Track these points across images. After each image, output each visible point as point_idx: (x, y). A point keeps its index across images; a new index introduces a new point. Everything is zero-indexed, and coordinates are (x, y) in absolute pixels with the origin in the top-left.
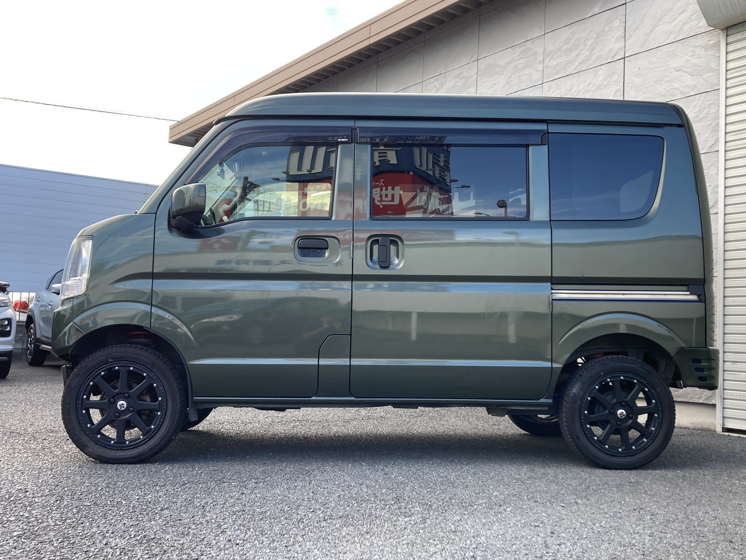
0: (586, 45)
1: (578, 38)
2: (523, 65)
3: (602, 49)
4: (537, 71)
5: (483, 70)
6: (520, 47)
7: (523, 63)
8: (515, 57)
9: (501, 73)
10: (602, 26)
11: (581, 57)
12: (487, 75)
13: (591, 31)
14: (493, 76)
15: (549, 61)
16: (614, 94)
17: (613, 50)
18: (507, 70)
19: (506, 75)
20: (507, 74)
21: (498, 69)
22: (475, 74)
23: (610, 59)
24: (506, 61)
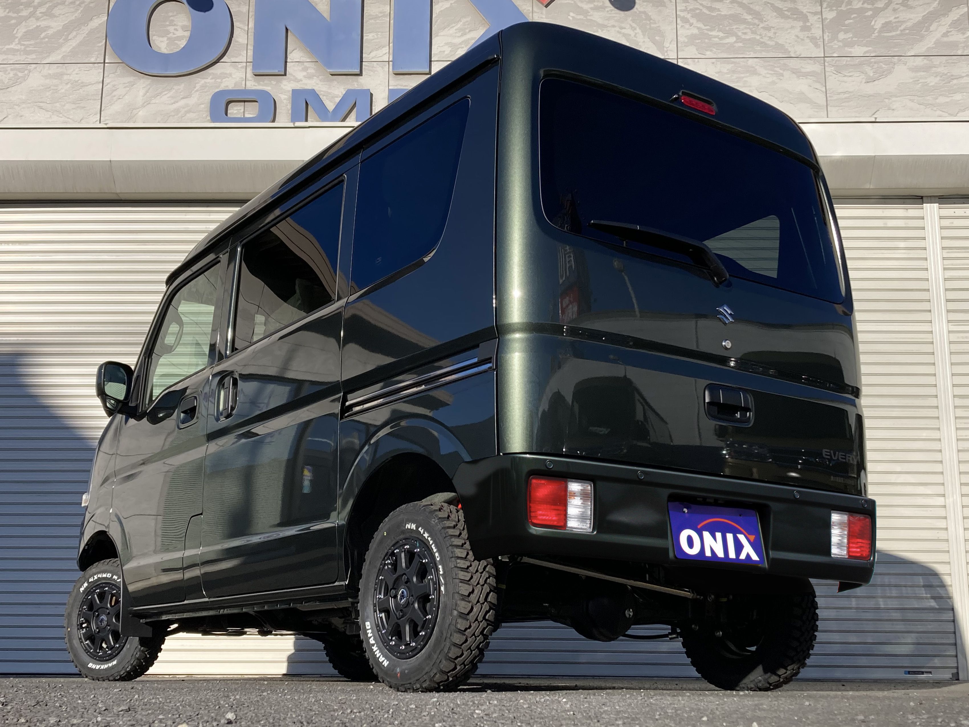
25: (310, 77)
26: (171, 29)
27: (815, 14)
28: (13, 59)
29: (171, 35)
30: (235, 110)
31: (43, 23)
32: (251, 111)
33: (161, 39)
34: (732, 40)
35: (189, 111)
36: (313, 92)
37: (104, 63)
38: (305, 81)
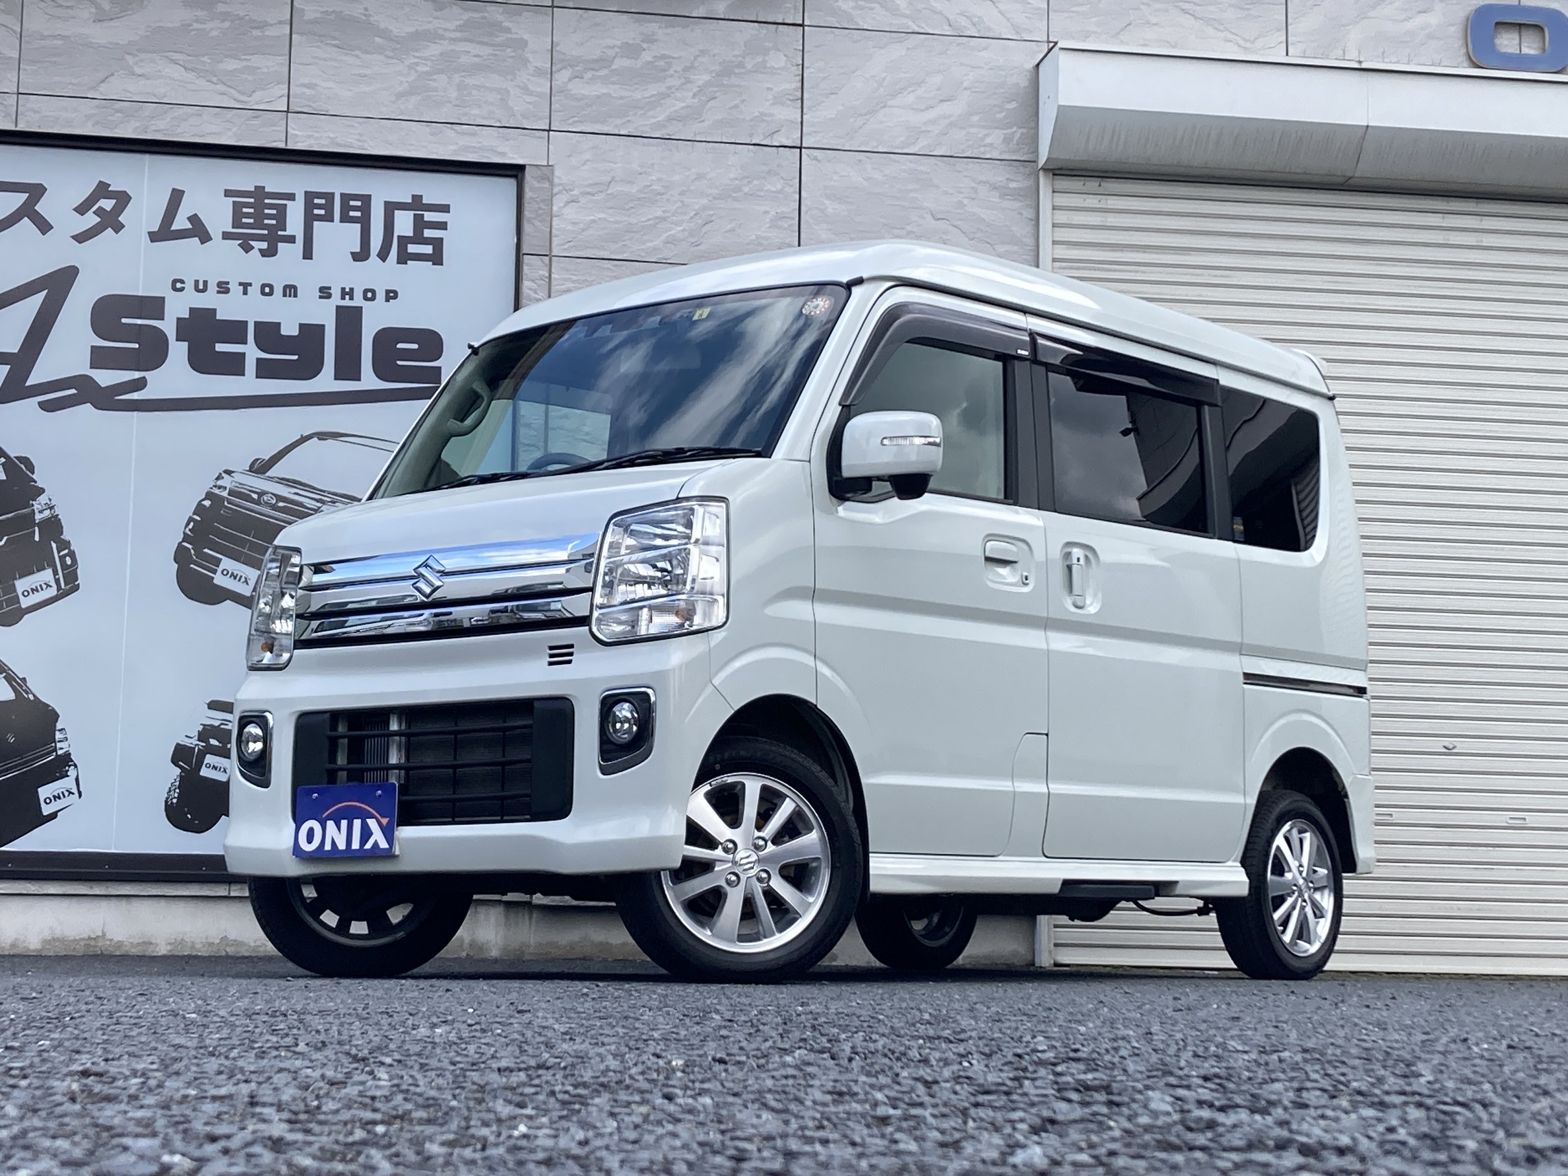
0: (688, 81)
1: (663, 57)
2: (477, 60)
3: (736, 106)
4: (525, 89)
5: (315, 22)
6: (463, 8)
7: (478, 56)
8: (445, 30)
9: (391, 54)
10: (736, 53)
11: (675, 105)
12: (334, 42)
13: (703, 52)
14: (357, 53)
15: (570, 80)
16: (771, 221)
17: (769, 119)
18: (416, 54)
19: (410, 67)
20: (417, 64)
21: (377, 40)
22: (280, 22)
23: (762, 137)
24: (413, 29)
30: (1505, 39)
32: (1531, 43)
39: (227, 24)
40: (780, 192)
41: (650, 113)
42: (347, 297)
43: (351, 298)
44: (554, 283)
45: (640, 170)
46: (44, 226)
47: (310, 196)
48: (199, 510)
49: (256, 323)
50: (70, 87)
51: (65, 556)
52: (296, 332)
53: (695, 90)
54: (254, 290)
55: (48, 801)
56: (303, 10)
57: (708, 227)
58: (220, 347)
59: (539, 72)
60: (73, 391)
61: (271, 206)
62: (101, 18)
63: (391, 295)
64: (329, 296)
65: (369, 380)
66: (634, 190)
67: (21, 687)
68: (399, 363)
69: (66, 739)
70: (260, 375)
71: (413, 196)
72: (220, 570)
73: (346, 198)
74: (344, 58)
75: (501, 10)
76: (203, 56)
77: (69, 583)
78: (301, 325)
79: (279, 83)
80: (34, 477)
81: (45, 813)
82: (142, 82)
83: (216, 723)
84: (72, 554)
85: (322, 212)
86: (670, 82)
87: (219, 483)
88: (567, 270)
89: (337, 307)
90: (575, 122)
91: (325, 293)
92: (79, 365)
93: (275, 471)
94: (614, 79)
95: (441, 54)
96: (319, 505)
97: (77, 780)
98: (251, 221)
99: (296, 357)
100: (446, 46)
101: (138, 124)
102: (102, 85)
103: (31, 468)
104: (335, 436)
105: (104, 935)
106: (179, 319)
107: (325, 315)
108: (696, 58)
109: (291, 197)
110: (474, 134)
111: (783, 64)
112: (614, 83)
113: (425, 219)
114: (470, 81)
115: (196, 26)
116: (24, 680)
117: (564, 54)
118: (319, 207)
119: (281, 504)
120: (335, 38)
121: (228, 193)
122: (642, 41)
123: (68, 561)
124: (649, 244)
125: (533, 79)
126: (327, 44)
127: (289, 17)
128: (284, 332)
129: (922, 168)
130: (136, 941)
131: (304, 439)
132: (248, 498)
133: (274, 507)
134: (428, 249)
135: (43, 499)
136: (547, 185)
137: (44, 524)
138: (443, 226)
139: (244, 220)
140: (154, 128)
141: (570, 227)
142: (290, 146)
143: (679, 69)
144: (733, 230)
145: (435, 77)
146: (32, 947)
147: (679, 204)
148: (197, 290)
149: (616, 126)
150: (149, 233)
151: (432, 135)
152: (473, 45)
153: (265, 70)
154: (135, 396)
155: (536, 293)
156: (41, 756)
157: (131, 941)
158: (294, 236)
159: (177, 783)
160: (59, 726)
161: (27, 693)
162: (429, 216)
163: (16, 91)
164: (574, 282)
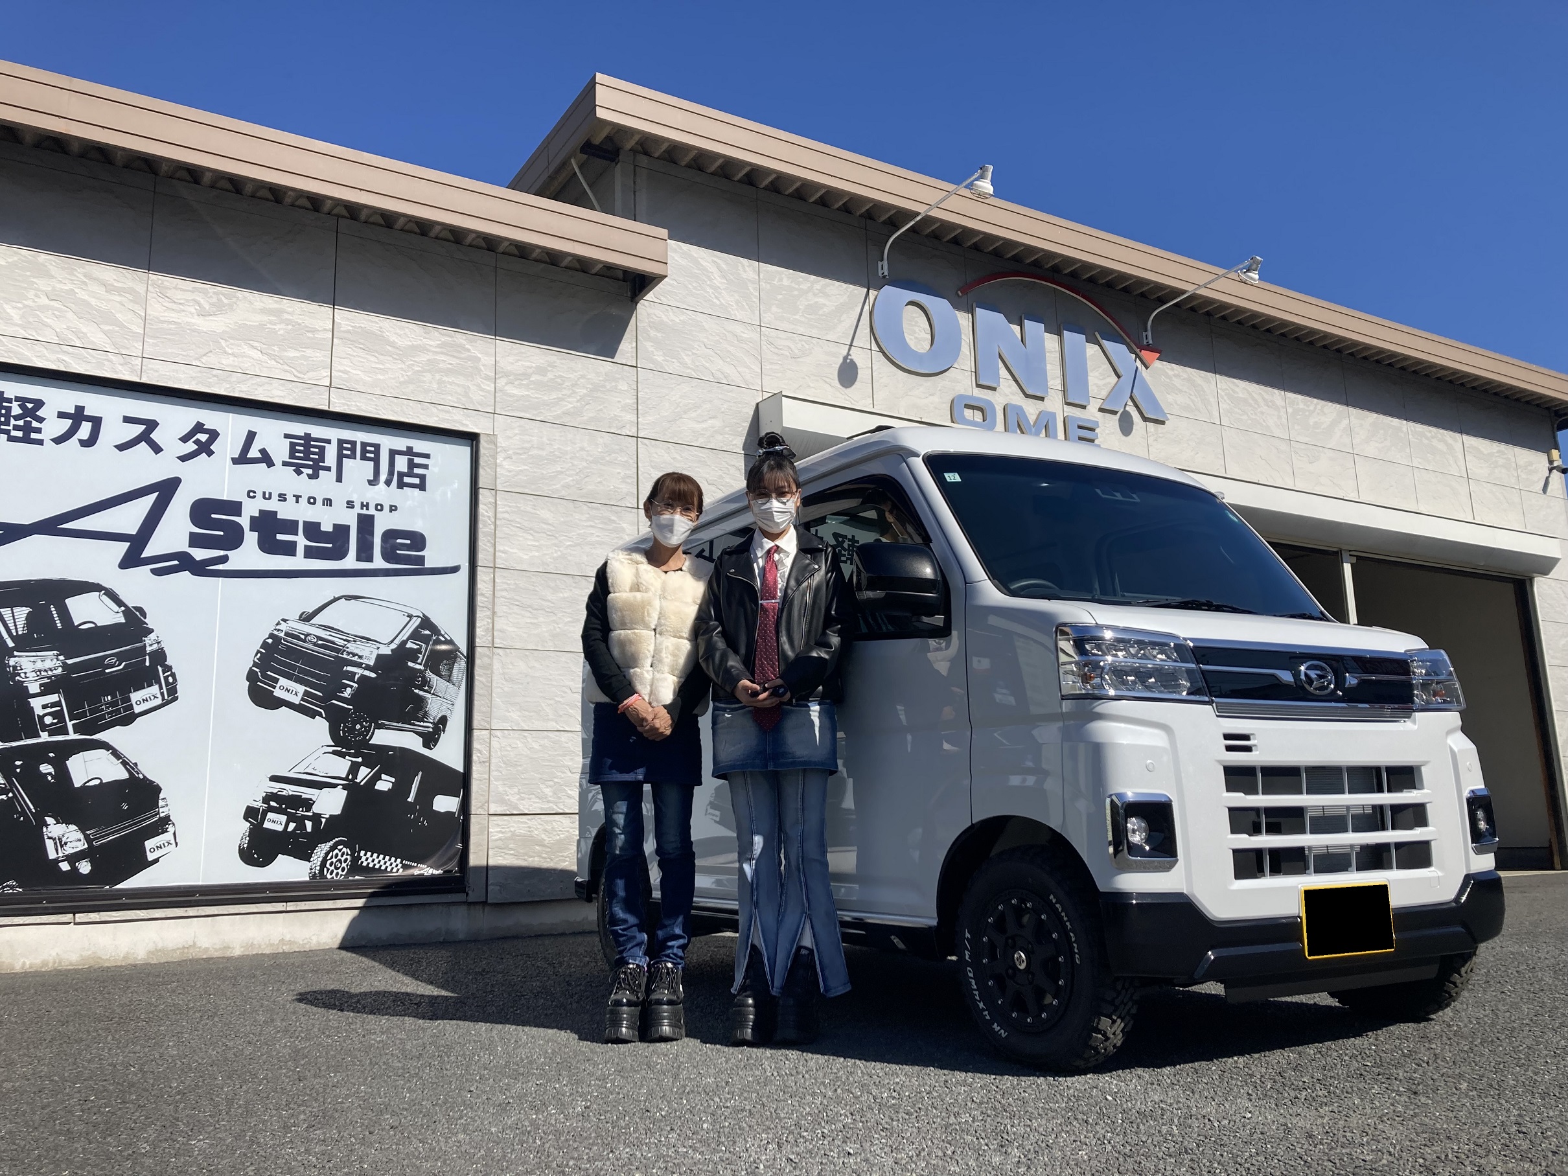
25: (1013, 394)
26: (917, 329)
27: (1283, 407)
28: (801, 330)
29: (916, 335)
30: (968, 413)
31: (821, 300)
32: (978, 416)
33: (911, 337)
34: (1245, 417)
35: (936, 408)
36: (1020, 408)
37: (871, 350)
38: (1012, 397)
39: (290, 327)
40: (626, 462)
41: (552, 409)
42: (365, 508)
43: (367, 509)
44: (498, 507)
45: (548, 442)
46: (157, 449)
47: (341, 442)
48: (265, 645)
49: (305, 523)
50: (181, 356)
51: (168, 676)
52: (331, 530)
53: (579, 398)
54: (303, 501)
55: (152, 850)
56: (340, 323)
57: (587, 479)
58: (280, 537)
59: (487, 378)
60: (176, 562)
61: (315, 447)
62: (202, 314)
63: (393, 508)
64: (353, 507)
65: (379, 563)
66: (544, 453)
67: (133, 769)
68: (398, 552)
69: (167, 805)
70: (306, 557)
71: (408, 447)
72: (278, 686)
73: (364, 445)
74: (366, 356)
75: (464, 338)
76: (274, 346)
77: (172, 695)
78: (335, 525)
79: (326, 368)
80: (146, 620)
81: (150, 860)
82: (232, 358)
83: (275, 791)
84: (173, 675)
85: (349, 453)
86: (565, 392)
87: (278, 627)
88: (506, 500)
89: (359, 515)
90: (508, 410)
91: (350, 505)
92: (182, 545)
93: (316, 620)
94: (532, 386)
95: (428, 360)
96: (346, 643)
97: (174, 834)
98: (302, 455)
99: (330, 546)
100: (430, 356)
101: (228, 386)
102: (204, 357)
103: (144, 614)
104: (356, 598)
105: (195, 944)
106: (251, 517)
107: (350, 519)
108: (578, 379)
109: (329, 441)
110: (448, 412)
111: (626, 388)
112: (532, 389)
113: (415, 462)
114: (445, 379)
115: (269, 326)
116: (136, 764)
117: (502, 368)
118: (347, 449)
119: (320, 642)
120: (363, 344)
121: (287, 436)
122: (548, 366)
123: (170, 679)
124: (554, 487)
125: (485, 382)
126: (356, 347)
127: (331, 327)
128: (323, 529)
129: (701, 455)
130: (217, 947)
131: (335, 600)
132: (298, 638)
133: (315, 644)
134: (417, 481)
135: (152, 636)
136: (493, 447)
137: (152, 654)
138: (426, 467)
139: (297, 454)
140: (239, 389)
141: (507, 474)
142: (332, 409)
143: (569, 384)
144: (600, 482)
145: (424, 374)
146: (139, 958)
147: (570, 464)
148: (264, 498)
149: (534, 415)
150: (232, 459)
151: (423, 409)
152: (448, 358)
153: (315, 359)
154: (220, 567)
155: (487, 512)
156: (149, 818)
157: (215, 947)
158: (330, 467)
159: (247, 834)
160: (161, 796)
161: (138, 774)
162: (417, 460)
163: (140, 355)
164: (510, 507)
